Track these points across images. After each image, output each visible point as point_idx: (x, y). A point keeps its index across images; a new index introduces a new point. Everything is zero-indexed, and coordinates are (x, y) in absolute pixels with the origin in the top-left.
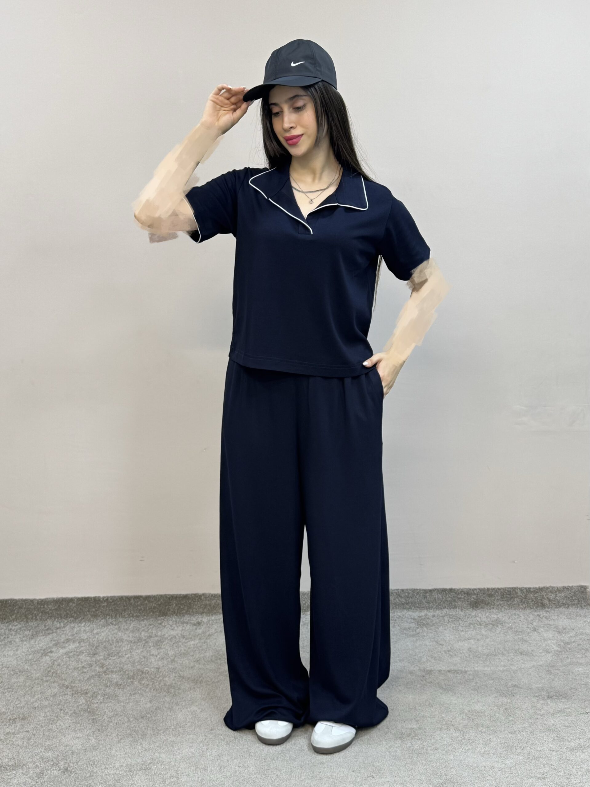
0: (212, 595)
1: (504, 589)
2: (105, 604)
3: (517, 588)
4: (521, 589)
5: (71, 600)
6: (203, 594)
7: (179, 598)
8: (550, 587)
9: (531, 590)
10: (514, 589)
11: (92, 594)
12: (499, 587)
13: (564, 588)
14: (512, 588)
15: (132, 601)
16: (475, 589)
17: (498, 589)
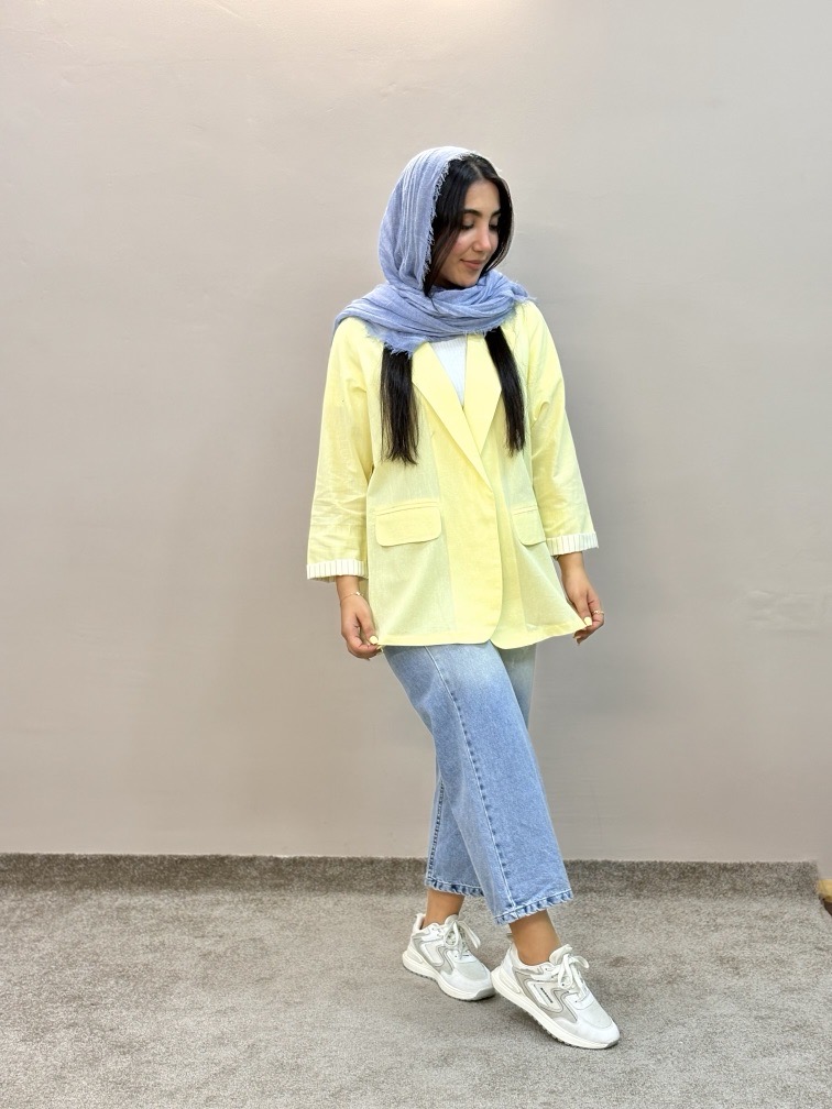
0: (241, 858)
1: (686, 865)
2: (82, 866)
3: (705, 864)
4: (712, 866)
5: (32, 858)
6: (227, 857)
7: (192, 860)
8: (758, 863)
9: (729, 867)
10: (701, 865)
11: (62, 851)
12: (679, 861)
13: (778, 864)
14: (697, 863)
15: (122, 862)
16: (642, 863)
17: (677, 863)
